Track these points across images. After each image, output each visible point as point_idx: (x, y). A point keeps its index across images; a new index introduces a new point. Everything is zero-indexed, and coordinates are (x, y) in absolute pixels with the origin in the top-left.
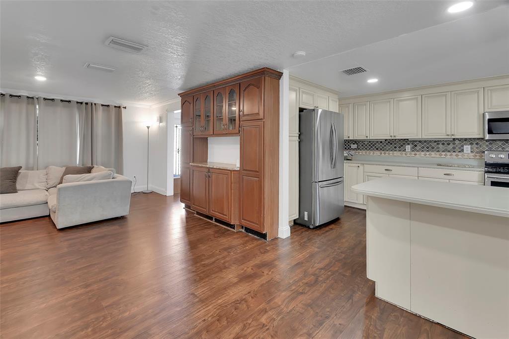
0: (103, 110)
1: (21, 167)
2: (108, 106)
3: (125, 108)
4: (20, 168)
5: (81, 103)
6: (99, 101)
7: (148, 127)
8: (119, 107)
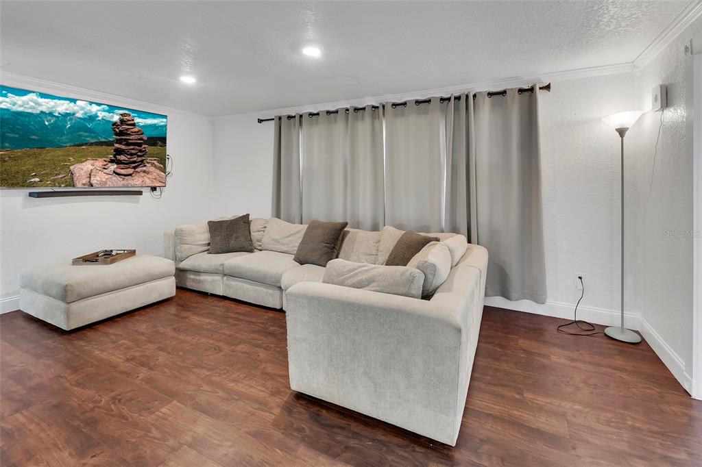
0: (493, 106)
1: (347, 224)
2: (504, 93)
3: (548, 87)
4: (345, 225)
5: (449, 99)
6: (484, 86)
7: (622, 132)
8: (532, 90)
